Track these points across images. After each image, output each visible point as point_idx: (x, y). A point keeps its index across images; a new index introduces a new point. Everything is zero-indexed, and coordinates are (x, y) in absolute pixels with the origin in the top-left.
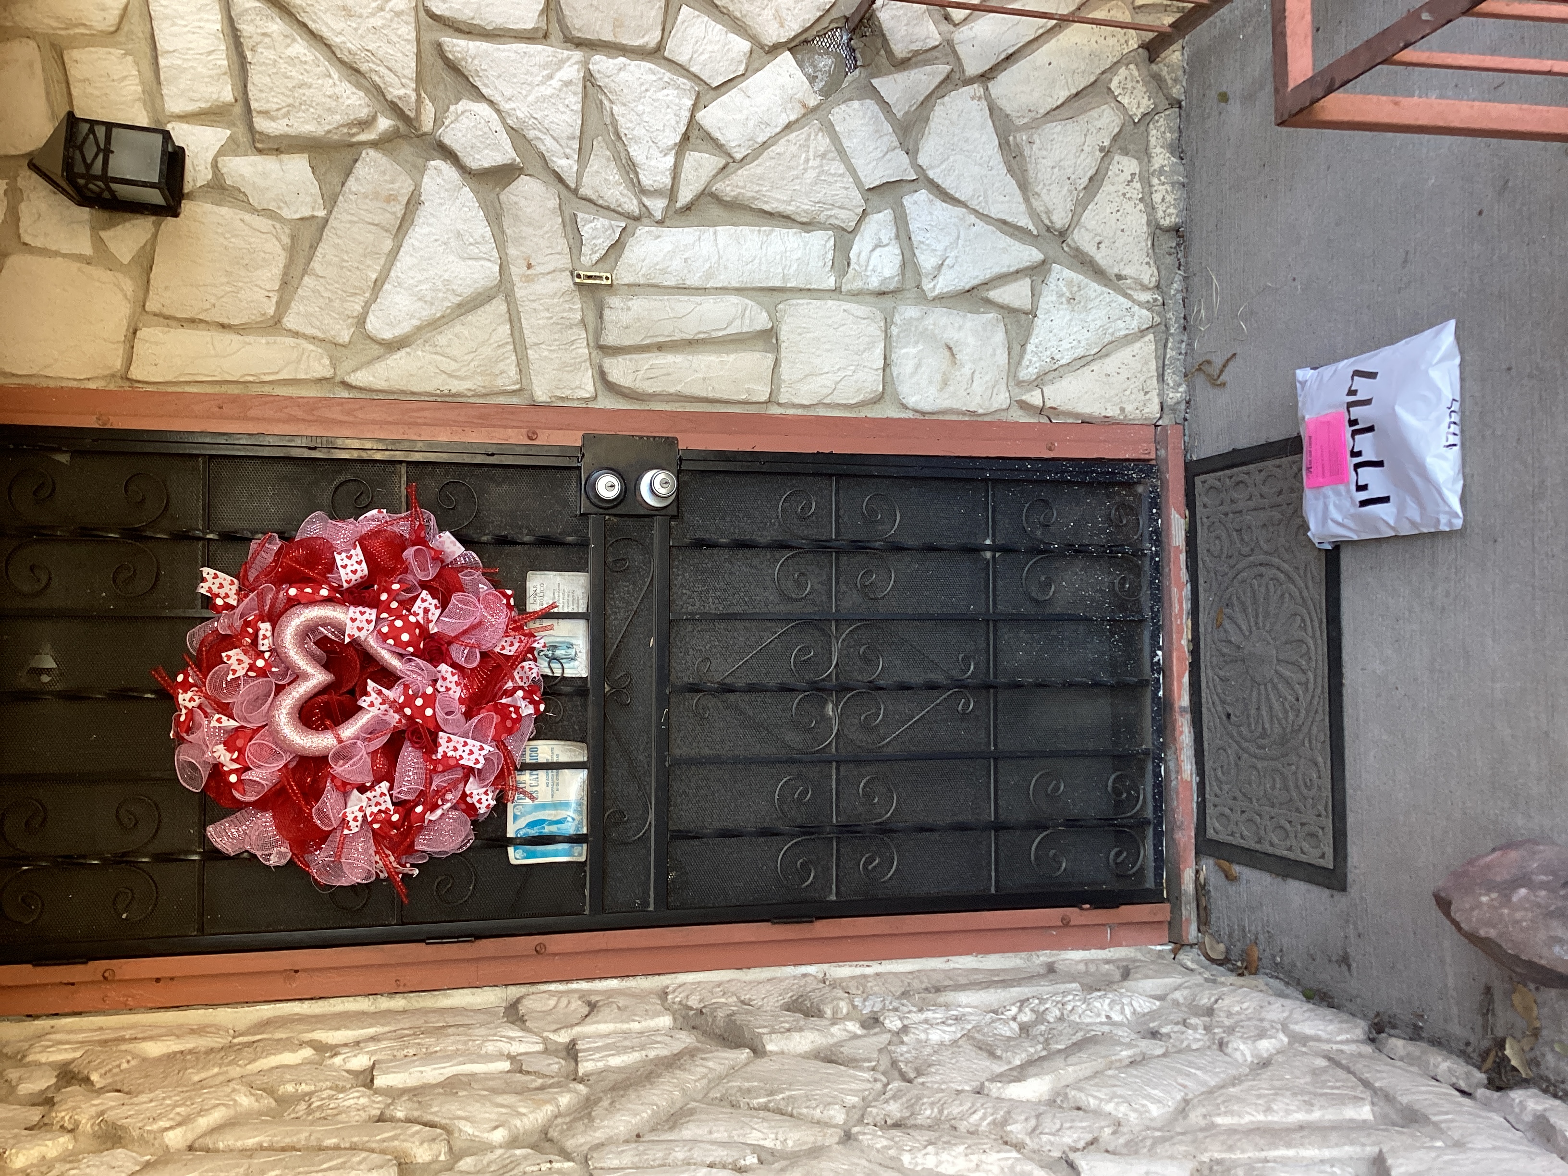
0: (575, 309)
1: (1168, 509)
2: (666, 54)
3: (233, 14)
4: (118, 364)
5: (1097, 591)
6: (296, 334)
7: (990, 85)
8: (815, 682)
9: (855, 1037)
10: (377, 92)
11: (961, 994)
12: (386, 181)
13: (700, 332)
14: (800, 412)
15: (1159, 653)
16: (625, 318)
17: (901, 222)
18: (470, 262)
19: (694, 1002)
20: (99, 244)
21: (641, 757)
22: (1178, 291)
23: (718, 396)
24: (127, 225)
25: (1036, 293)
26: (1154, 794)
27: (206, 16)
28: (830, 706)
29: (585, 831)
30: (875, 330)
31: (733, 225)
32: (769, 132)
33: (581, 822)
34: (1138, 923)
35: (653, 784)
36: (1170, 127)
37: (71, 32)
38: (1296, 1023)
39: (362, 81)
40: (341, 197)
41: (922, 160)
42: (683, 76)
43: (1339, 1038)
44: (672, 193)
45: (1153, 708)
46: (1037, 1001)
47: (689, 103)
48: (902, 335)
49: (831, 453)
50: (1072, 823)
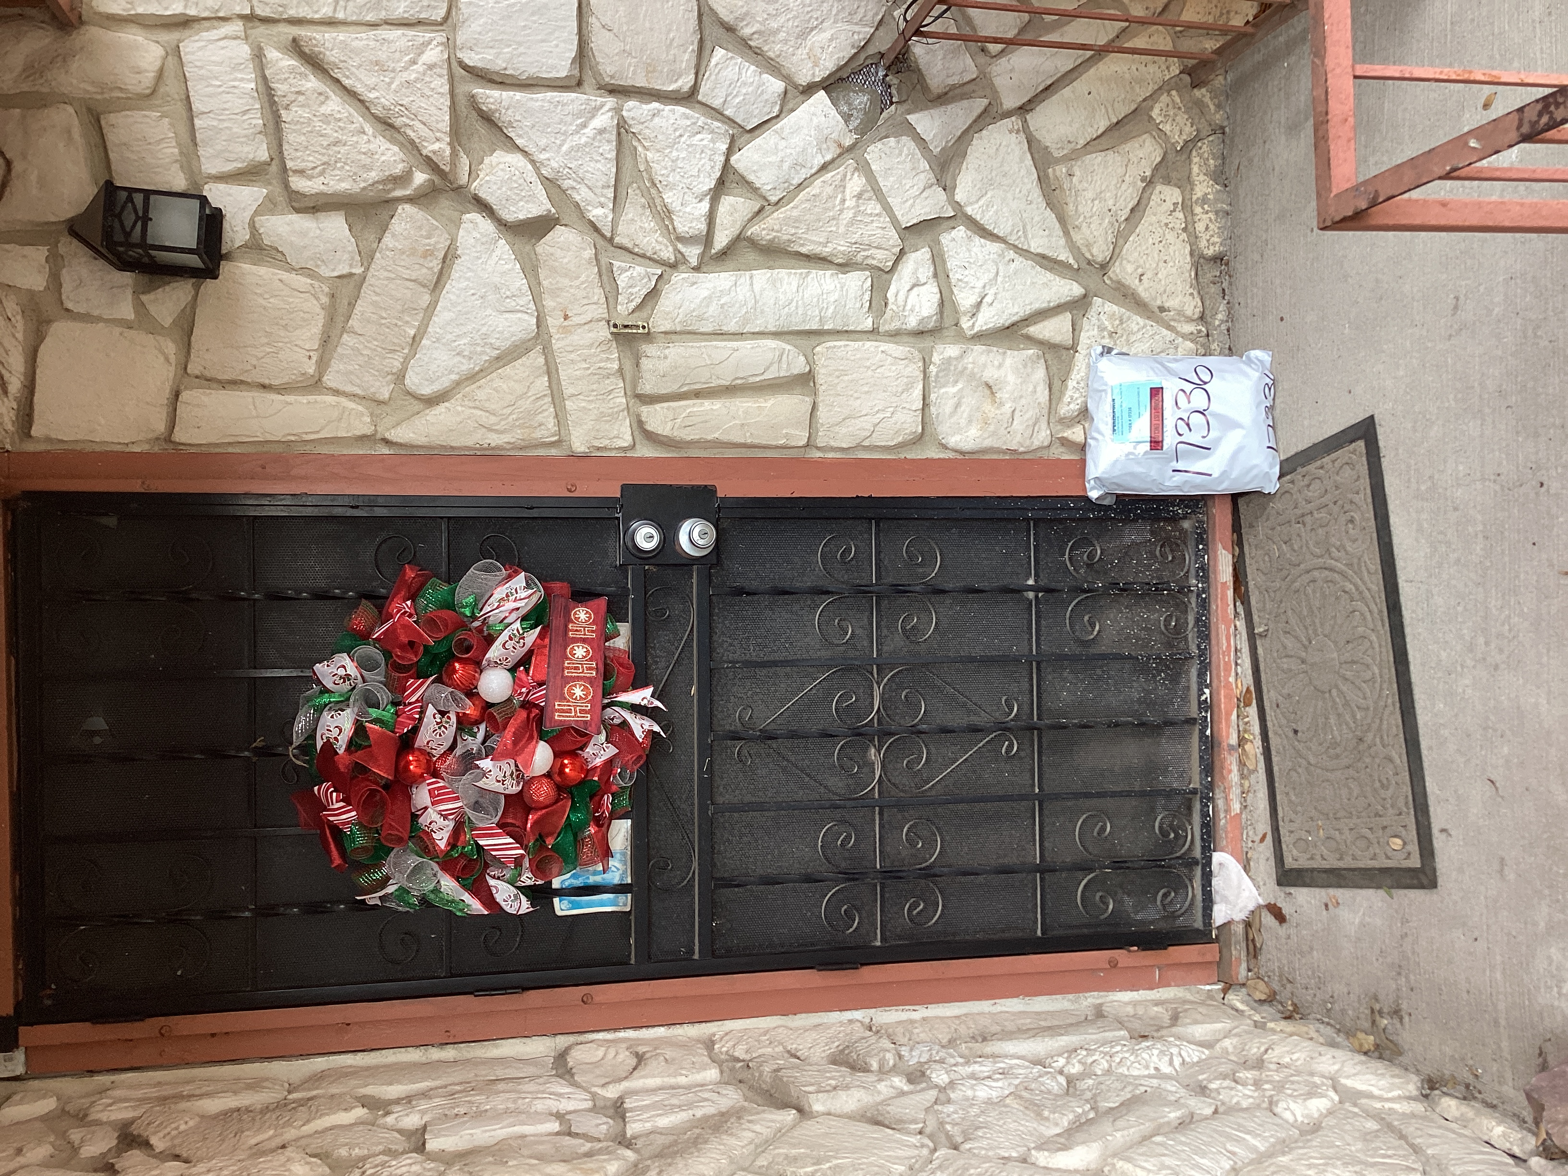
0: (612, 359)
1: (1215, 544)
2: (700, 98)
3: (267, 72)
4: (161, 427)
5: (1143, 629)
6: (336, 392)
7: (1028, 117)
8: (858, 728)
9: (903, 1094)
10: (412, 147)
11: (1009, 1043)
12: (421, 236)
13: (737, 378)
14: (838, 455)
15: (1207, 691)
16: (663, 366)
17: (938, 261)
18: (507, 315)
19: (739, 1053)
20: (140, 307)
21: (683, 806)
22: (1222, 322)
23: (756, 441)
24: (167, 288)
25: (1077, 327)
26: (1202, 834)
27: (240, 76)
28: (873, 751)
29: (629, 881)
30: (914, 370)
31: (769, 268)
32: (804, 174)
33: (625, 872)
34: (1186, 964)
35: (696, 831)
36: (1213, 154)
37: (106, 96)
38: (1348, 1077)
39: (396, 135)
40: (378, 255)
41: (959, 196)
42: (717, 120)
43: (1390, 1095)
44: (708, 239)
45: (1200, 747)
46: (1084, 1053)
47: (724, 147)
48: (940, 375)
49: (870, 497)
50: (1119, 865)
